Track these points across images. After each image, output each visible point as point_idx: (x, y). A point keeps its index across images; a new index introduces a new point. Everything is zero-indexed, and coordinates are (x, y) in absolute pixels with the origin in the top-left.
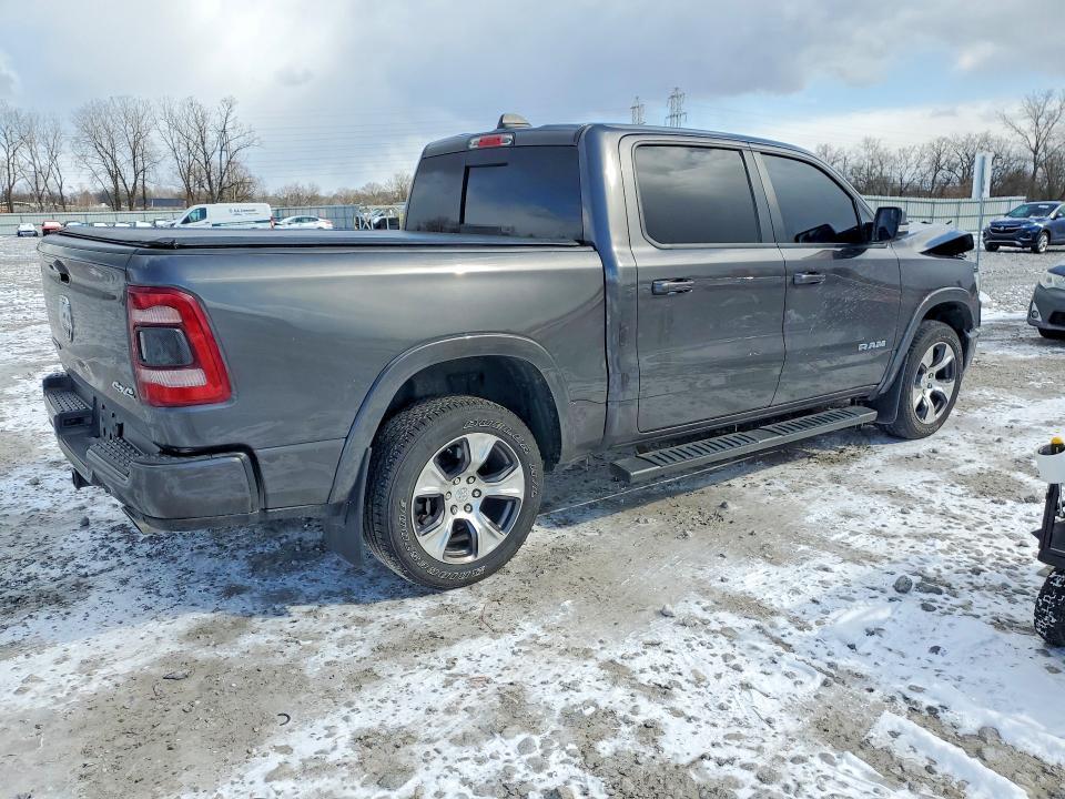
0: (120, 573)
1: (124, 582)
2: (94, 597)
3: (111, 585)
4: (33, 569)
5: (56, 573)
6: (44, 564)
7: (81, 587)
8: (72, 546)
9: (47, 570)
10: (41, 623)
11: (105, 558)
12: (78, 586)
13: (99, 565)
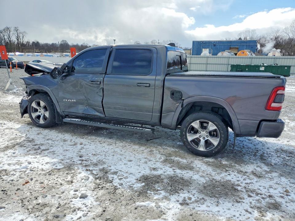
0: (268, 150)
1: (268, 148)
2: (275, 148)
3: (271, 149)
4: (287, 158)
5: (282, 155)
6: (285, 158)
7: (277, 151)
8: (277, 159)
9: (284, 157)
10: (286, 148)
11: (270, 154)
12: (278, 151)
13: (272, 153)
